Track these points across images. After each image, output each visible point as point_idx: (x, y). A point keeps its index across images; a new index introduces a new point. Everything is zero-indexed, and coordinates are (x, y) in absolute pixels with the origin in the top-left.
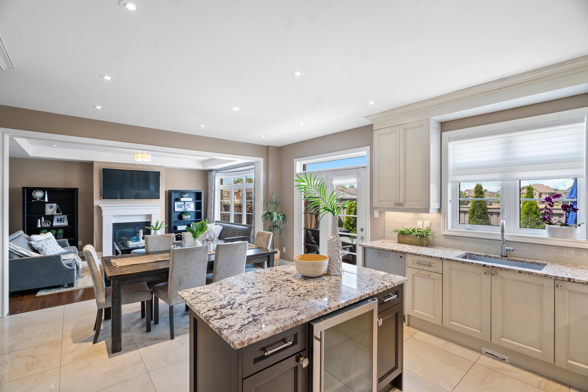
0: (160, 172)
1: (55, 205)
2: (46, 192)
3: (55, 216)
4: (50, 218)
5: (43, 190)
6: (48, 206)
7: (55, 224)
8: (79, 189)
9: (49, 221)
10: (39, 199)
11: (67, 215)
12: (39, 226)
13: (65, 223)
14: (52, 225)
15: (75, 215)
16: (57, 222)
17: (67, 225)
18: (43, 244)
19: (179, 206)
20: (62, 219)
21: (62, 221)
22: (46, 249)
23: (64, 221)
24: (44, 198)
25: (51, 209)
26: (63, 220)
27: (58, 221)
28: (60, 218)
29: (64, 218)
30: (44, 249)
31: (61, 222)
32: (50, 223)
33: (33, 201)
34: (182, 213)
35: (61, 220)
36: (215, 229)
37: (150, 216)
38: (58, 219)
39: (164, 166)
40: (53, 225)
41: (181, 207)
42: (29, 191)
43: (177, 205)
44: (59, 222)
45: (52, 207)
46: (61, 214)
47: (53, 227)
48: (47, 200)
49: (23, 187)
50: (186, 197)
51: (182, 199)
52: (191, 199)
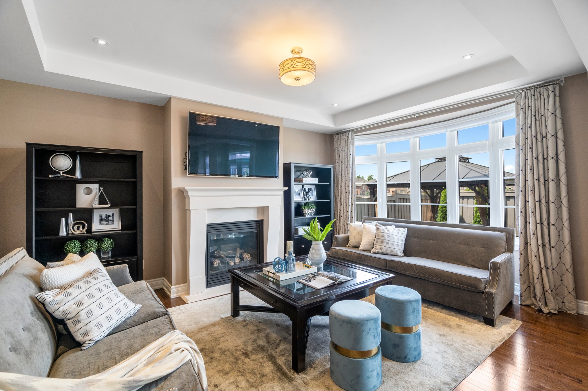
0: (279, 128)
1: (95, 187)
2: (78, 158)
3: (95, 210)
4: (86, 216)
5: (71, 153)
7: (97, 227)
9: (84, 222)
10: (63, 173)
11: (118, 209)
12: (63, 233)
13: (116, 226)
14: (89, 231)
15: (136, 208)
16: (100, 222)
17: (120, 229)
18: (79, 298)
20: (109, 216)
21: (110, 222)
22: (90, 313)
23: (113, 221)
24: (72, 171)
25: (87, 196)
26: (111, 218)
27: (101, 220)
28: (105, 215)
29: (113, 214)
30: (83, 315)
31: (108, 224)
32: (86, 225)
33: (50, 176)
35: (107, 219)
37: (261, 210)
38: (101, 216)
39: (284, 119)
40: (93, 231)
42: (40, 153)
44: (104, 222)
45: (89, 192)
46: (109, 205)
47: (93, 234)
48: (78, 175)
49: (27, 143)
50: (310, 176)
51: (305, 180)
52: (317, 181)
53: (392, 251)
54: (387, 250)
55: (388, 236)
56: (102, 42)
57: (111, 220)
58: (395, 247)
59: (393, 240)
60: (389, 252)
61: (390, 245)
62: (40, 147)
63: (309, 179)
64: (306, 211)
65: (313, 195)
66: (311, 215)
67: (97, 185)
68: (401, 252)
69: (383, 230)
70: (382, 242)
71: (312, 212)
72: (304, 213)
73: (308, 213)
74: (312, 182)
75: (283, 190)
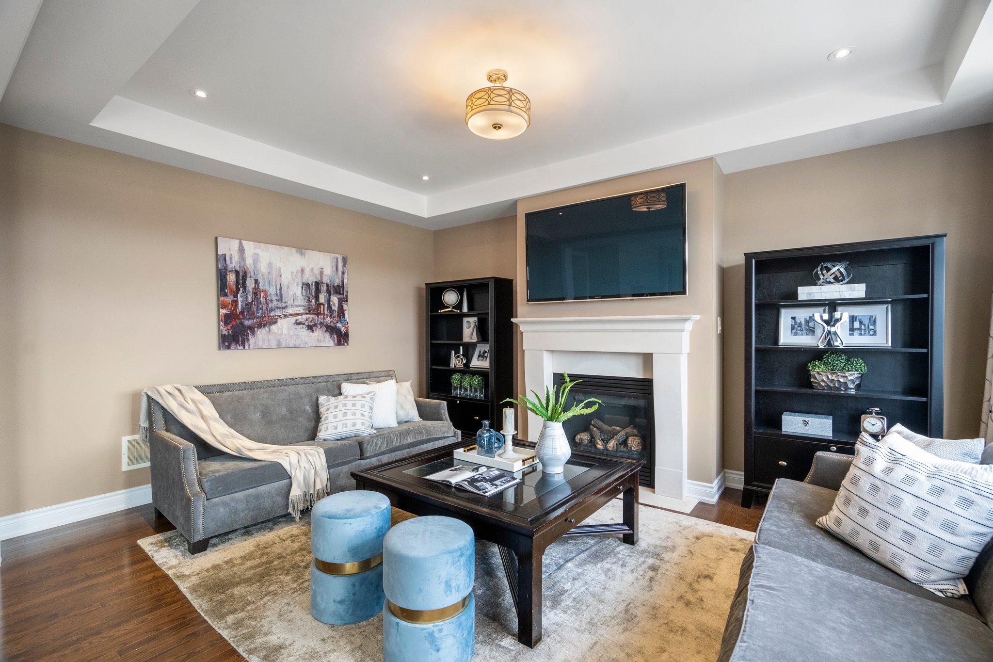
0: (684, 187)
1: (474, 320)
2: (465, 292)
3: (475, 345)
4: (469, 350)
5: (459, 287)
6: (465, 320)
7: (475, 363)
8: (513, 282)
9: (463, 357)
10: (453, 308)
11: (489, 345)
12: (452, 366)
13: (486, 364)
14: (467, 365)
16: (478, 358)
17: (488, 367)
19: (800, 325)
20: (486, 352)
21: (485, 358)
23: (487, 357)
24: (459, 306)
25: (469, 331)
26: (486, 355)
27: (479, 356)
28: (483, 351)
29: (488, 351)
31: (482, 361)
33: (440, 311)
34: (817, 355)
35: (482, 356)
37: (647, 359)
38: (480, 352)
40: (471, 366)
41: (811, 331)
42: (436, 292)
43: (790, 322)
44: (480, 358)
45: (470, 325)
46: (479, 341)
47: (471, 369)
48: (465, 309)
49: (426, 284)
50: (832, 280)
51: (804, 293)
52: (859, 290)
53: (876, 548)
55: (875, 488)
56: (426, 178)
57: (485, 357)
58: (893, 536)
59: (889, 509)
61: (871, 522)
62: (433, 285)
63: (826, 288)
64: (817, 376)
65: (875, 333)
66: (838, 389)
67: (476, 319)
68: (922, 570)
69: (870, 461)
70: (847, 501)
71: (842, 380)
72: (812, 380)
73: (823, 381)
74: (835, 296)
75: (686, 320)
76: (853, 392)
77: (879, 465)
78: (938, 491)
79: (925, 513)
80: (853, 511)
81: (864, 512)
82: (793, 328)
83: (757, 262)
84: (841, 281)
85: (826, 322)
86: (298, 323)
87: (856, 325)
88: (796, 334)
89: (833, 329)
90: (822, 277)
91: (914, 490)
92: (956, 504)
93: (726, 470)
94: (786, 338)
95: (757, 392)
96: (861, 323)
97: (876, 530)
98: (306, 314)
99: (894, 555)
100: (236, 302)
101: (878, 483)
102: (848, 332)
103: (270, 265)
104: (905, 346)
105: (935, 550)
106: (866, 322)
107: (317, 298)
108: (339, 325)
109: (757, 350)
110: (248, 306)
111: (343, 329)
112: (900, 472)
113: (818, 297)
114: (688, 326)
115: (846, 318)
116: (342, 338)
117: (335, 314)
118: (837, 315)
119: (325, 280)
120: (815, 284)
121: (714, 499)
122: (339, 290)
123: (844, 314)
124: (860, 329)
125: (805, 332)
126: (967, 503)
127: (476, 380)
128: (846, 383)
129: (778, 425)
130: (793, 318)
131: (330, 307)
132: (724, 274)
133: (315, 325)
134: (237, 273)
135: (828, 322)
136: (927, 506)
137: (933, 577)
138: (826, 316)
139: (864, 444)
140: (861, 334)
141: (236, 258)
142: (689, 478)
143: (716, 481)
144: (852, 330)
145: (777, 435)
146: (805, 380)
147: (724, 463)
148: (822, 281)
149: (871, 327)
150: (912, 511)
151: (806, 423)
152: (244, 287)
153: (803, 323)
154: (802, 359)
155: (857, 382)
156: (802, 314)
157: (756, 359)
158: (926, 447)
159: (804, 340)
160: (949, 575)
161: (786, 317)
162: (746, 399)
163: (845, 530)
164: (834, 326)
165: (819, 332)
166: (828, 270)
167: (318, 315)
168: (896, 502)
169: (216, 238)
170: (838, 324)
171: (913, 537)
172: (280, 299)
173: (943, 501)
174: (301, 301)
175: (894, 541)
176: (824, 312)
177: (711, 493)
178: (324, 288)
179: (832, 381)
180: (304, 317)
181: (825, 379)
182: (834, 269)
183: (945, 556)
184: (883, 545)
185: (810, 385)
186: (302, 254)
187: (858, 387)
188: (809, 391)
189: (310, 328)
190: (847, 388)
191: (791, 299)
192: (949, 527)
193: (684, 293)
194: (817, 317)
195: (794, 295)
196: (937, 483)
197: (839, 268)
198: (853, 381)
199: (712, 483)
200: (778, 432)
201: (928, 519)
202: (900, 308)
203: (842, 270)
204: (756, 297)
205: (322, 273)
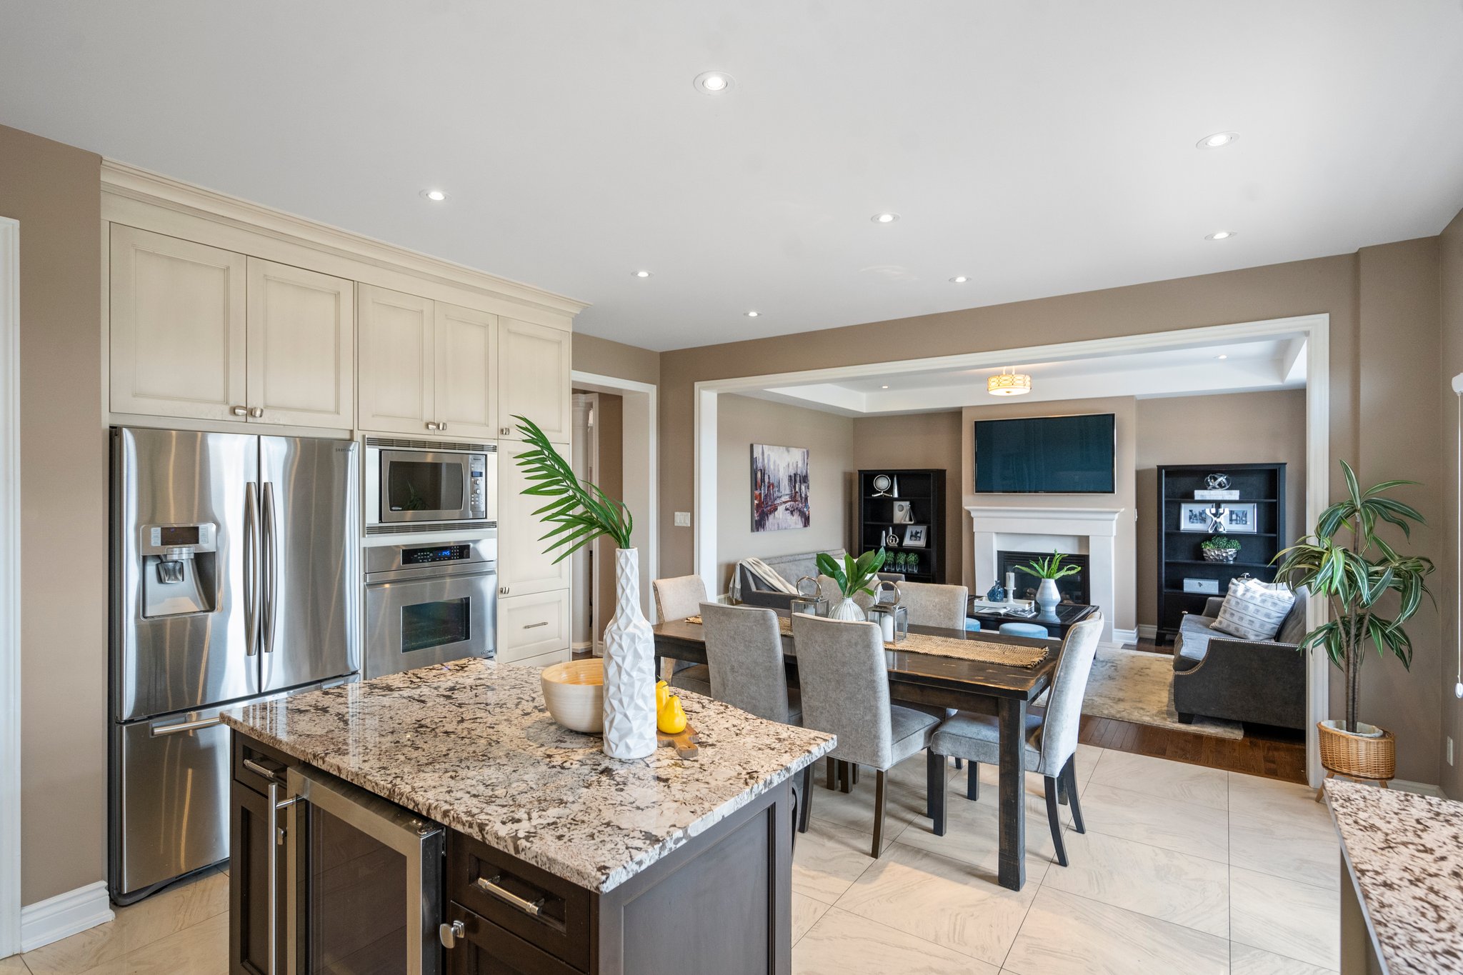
0: (1113, 415)
1: (906, 504)
2: (895, 479)
3: (907, 526)
4: (900, 530)
5: (890, 474)
6: (897, 504)
7: (908, 542)
8: (946, 472)
9: (897, 536)
10: (884, 492)
11: (925, 527)
12: (883, 543)
13: (921, 543)
14: (900, 544)
15: (931, 526)
16: (910, 538)
17: (924, 546)
19: (1195, 516)
20: (918, 533)
21: (918, 538)
23: (920, 537)
24: (890, 490)
25: (901, 513)
26: (919, 535)
27: (911, 536)
28: (915, 532)
29: (921, 531)
31: (915, 540)
32: (898, 539)
33: (872, 496)
34: (1207, 537)
35: (915, 536)
36: (1258, 601)
37: (1084, 540)
38: (912, 532)
39: (1132, 396)
40: (904, 544)
41: (1203, 520)
42: (867, 478)
43: (1188, 514)
44: (913, 538)
45: (902, 509)
46: (913, 522)
47: (904, 547)
48: (896, 495)
49: (859, 470)
50: (1217, 487)
51: (1198, 494)
52: (1235, 495)
53: (1237, 630)
54: (1229, 626)
55: (1237, 603)
56: (885, 387)
58: (1245, 623)
59: (1243, 611)
60: (1231, 629)
61: (1235, 619)
62: (867, 473)
63: (1213, 492)
64: (1208, 552)
65: (1246, 523)
66: (1222, 560)
67: (908, 503)
68: (1257, 636)
69: (1235, 591)
70: (1225, 611)
71: (1224, 555)
72: (1205, 555)
73: (1212, 555)
74: (1220, 498)
75: (1116, 512)
76: (1232, 562)
77: (1239, 594)
78: (1264, 601)
79: (1258, 611)
80: (1227, 616)
81: (1232, 615)
82: (1190, 518)
83: (1166, 472)
84: (1224, 487)
85: (1213, 514)
86: (787, 509)
87: (1234, 517)
88: (1193, 522)
89: (1218, 520)
90: (1211, 484)
91: (1254, 602)
92: (1271, 606)
93: (1140, 625)
94: (1186, 525)
95: (1166, 563)
96: (1237, 516)
97: (1237, 622)
98: (790, 501)
99: (1245, 631)
100: (760, 494)
101: (1239, 601)
102: (1229, 522)
103: (774, 462)
104: (1266, 532)
105: (1262, 626)
106: (1240, 515)
107: (795, 487)
108: (805, 509)
109: (1166, 534)
110: (766, 496)
111: (807, 513)
112: (1249, 595)
113: (1208, 498)
114: (1116, 516)
115: (1227, 512)
116: (806, 521)
117: (803, 500)
118: (1221, 511)
119: (799, 472)
120: (1206, 489)
121: (1135, 642)
122: (805, 479)
123: (1226, 510)
124: (1236, 520)
125: (1199, 521)
126: (1275, 604)
127: (912, 558)
128: (1227, 557)
129: (1181, 586)
130: (1191, 511)
131: (801, 495)
132: (1140, 475)
133: (794, 510)
134: (761, 470)
135: (1215, 515)
136: (1259, 608)
137: (1261, 638)
138: (1214, 511)
139: (1233, 584)
140: (1237, 524)
141: (761, 460)
142: (1116, 627)
143: (1136, 630)
144: (1231, 520)
145: (1180, 593)
146: (1199, 554)
147: (1140, 619)
148: (1210, 487)
149: (1244, 519)
150: (1253, 610)
151: (1200, 585)
152: (764, 481)
153: (1198, 514)
154: (1198, 540)
155: (1234, 556)
156: (1197, 508)
157: (1165, 540)
158: (1266, 587)
159: (1198, 527)
160: (1267, 636)
161: (1185, 510)
162: (1158, 569)
163: (1224, 626)
164: (1219, 517)
165: (1209, 521)
166: (1215, 479)
167: (795, 501)
168: (1246, 608)
169: (752, 446)
170: (1222, 516)
171: (1253, 622)
172: (779, 491)
173: (1265, 605)
174: (788, 492)
175: (1245, 625)
176: (1212, 507)
177: (1131, 636)
178: (798, 479)
179: (1218, 555)
180: (789, 503)
181: (1213, 554)
182: (1219, 480)
183: (1266, 628)
184: (1241, 628)
185: (1203, 558)
186: (788, 451)
187: (1235, 559)
188: (1203, 562)
189: (792, 513)
190: (1228, 560)
191: (1189, 498)
192: (1268, 616)
193: (1113, 492)
194: (1207, 511)
195: (1192, 496)
196: (1263, 598)
197: (1222, 479)
198: (1231, 555)
199: (1133, 630)
200: (1181, 591)
201: (1259, 613)
202: (1262, 506)
203: (1224, 480)
204: (1166, 497)
205: (797, 465)
